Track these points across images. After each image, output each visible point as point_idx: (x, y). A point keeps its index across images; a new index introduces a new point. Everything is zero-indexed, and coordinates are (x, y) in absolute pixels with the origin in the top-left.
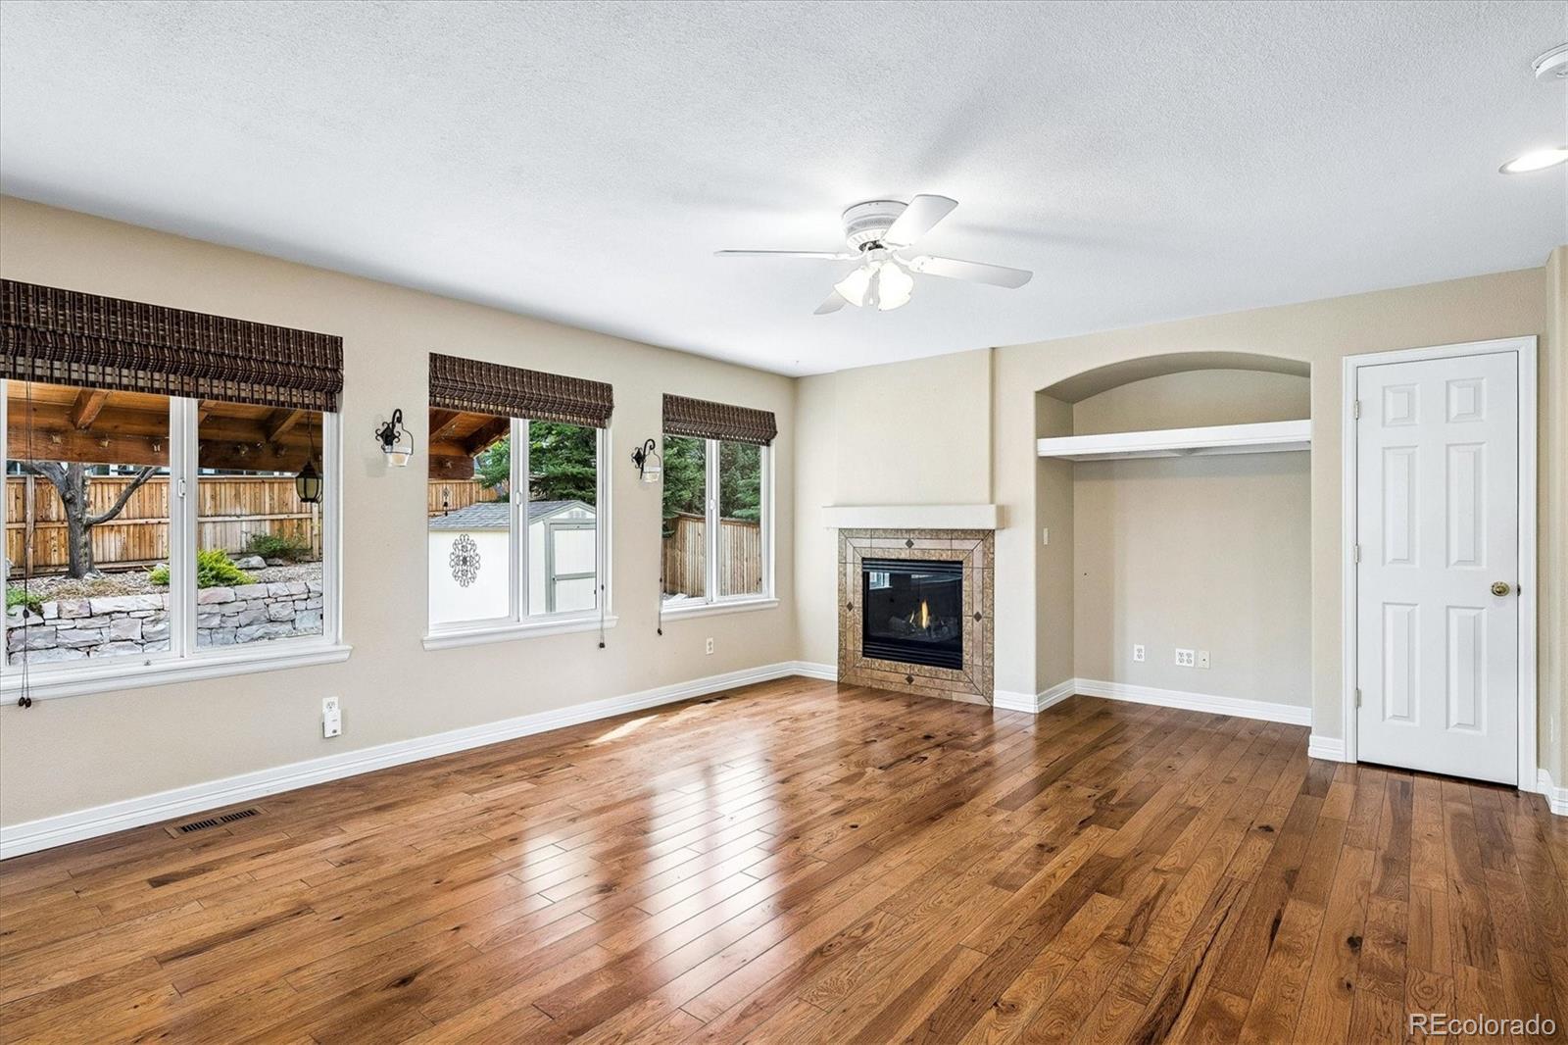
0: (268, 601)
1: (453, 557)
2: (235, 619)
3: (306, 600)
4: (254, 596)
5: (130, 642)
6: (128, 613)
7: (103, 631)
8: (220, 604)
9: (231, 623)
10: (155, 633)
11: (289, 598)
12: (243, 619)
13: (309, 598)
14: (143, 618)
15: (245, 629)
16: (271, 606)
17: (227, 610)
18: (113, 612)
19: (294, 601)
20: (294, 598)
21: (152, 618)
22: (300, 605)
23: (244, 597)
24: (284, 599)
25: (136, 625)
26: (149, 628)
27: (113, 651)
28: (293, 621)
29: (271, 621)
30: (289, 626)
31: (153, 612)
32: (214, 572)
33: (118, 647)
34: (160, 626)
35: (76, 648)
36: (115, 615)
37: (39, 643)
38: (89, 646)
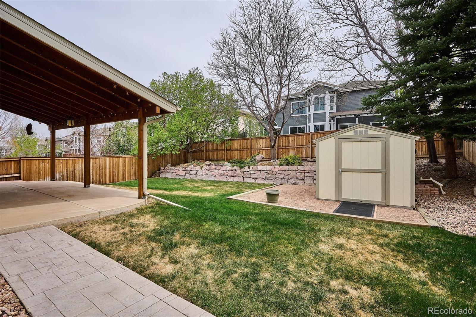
0: (297, 172)
2: (288, 176)
3: (308, 173)
8: (284, 171)
9: (286, 177)
11: (304, 172)
12: (290, 177)
15: (290, 180)
17: (286, 173)
19: (305, 173)
20: (305, 172)
22: (306, 175)
24: (301, 171)
28: (304, 179)
29: (297, 179)
30: (303, 181)
31: (269, 171)
33: (261, 180)
34: (269, 176)
35: (253, 179)
36: (261, 171)
37: (248, 176)
38: (256, 179)
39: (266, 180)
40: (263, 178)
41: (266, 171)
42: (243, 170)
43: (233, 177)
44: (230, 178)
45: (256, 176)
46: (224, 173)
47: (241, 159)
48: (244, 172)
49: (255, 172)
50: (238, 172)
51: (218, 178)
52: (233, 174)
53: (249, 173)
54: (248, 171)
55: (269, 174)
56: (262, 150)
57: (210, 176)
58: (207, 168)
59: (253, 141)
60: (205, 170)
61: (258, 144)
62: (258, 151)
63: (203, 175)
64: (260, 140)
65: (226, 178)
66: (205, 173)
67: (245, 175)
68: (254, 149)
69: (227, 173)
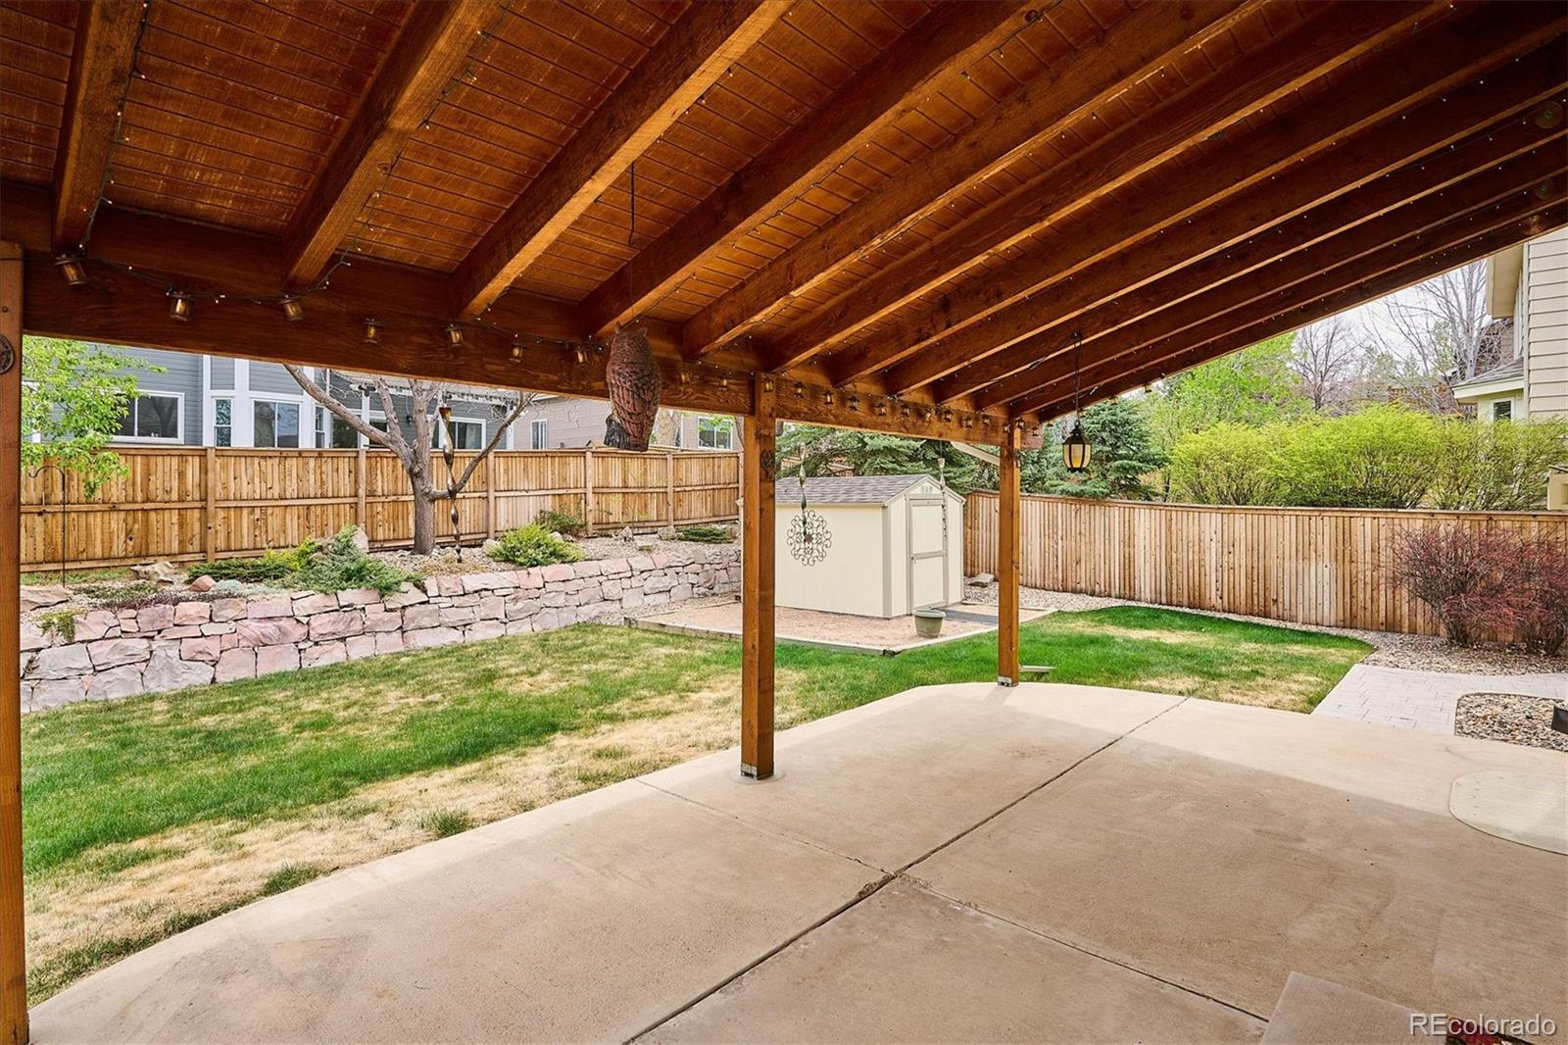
1: (791, 534)
3: (630, 578)
4: (590, 574)
5: (495, 621)
6: (493, 591)
7: (476, 609)
8: (563, 581)
10: (515, 612)
13: (633, 576)
14: (504, 596)
16: (604, 583)
18: (481, 590)
21: (513, 596)
23: (582, 576)
25: (501, 603)
26: (510, 607)
27: (483, 630)
29: (605, 600)
31: (512, 590)
32: (551, 549)
33: (487, 626)
34: (520, 605)
35: (455, 628)
36: (484, 593)
37: (426, 622)
38: (465, 626)
39: (505, 623)
40: (497, 619)
41: (504, 592)
42: (395, 601)
43: (343, 639)
44: (326, 648)
45: (465, 614)
46: (283, 633)
48: (404, 607)
49: (456, 601)
50: (375, 612)
52: (341, 627)
53: (430, 607)
54: (421, 603)
55: (516, 600)
56: (277, 510)
57: (171, 668)
58: (130, 626)
59: (224, 468)
60: (116, 637)
61: (257, 480)
62: (257, 511)
63: (98, 668)
64: (269, 461)
65: (300, 650)
66: (116, 659)
67: (413, 619)
68: (234, 504)
69: (304, 630)
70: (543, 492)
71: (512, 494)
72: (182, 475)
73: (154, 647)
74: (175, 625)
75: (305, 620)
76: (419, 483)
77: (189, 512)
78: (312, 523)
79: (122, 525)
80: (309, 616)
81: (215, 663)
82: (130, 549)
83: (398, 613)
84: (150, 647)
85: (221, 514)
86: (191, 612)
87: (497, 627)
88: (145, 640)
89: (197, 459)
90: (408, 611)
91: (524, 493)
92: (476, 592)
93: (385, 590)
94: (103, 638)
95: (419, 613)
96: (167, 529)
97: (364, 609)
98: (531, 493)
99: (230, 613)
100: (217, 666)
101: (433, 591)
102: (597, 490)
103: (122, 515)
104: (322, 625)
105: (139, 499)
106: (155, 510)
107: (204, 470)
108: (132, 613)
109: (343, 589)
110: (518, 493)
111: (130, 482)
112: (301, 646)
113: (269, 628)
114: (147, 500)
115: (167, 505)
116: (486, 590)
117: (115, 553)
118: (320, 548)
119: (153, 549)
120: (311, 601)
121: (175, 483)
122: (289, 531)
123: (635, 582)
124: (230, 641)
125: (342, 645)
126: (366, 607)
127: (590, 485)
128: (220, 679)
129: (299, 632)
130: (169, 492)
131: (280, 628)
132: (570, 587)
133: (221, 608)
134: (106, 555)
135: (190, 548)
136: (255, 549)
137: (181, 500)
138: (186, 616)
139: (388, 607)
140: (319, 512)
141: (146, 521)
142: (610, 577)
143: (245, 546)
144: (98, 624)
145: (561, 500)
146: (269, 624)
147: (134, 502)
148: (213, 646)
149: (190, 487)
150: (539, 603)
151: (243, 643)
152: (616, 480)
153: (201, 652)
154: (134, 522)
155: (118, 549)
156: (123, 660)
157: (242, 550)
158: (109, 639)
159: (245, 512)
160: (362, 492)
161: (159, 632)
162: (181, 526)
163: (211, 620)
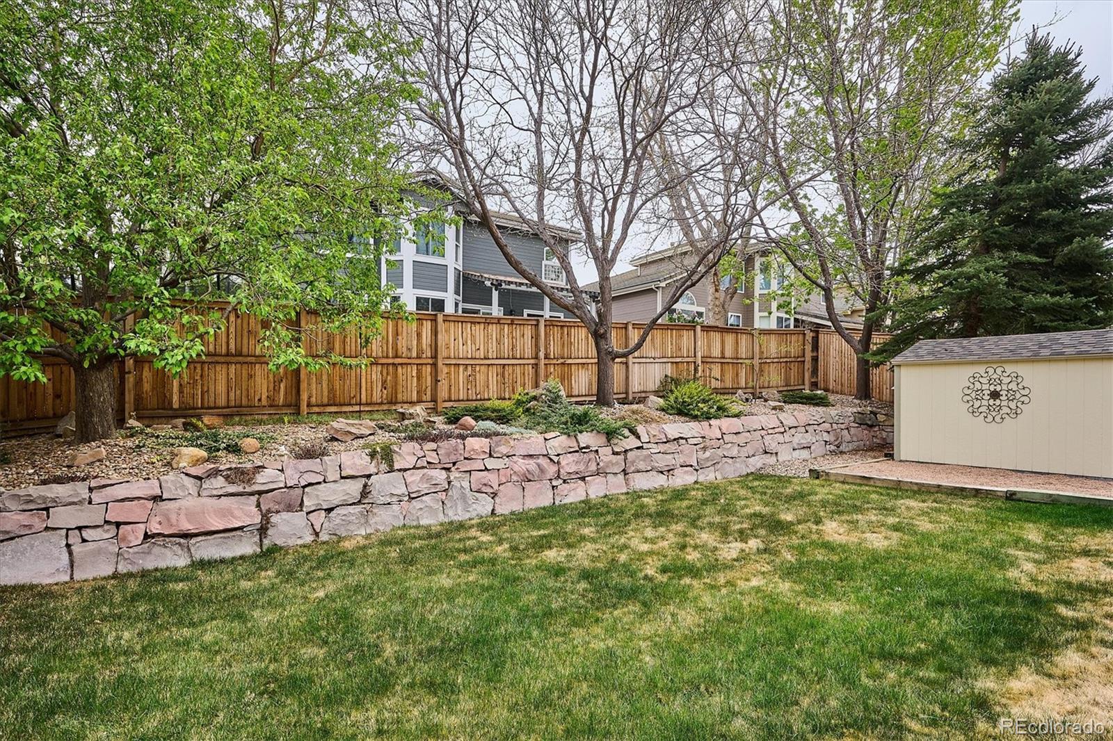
0: (763, 433)
3: (783, 433)
4: (754, 428)
5: (690, 468)
6: (687, 440)
7: (676, 456)
8: (736, 433)
9: (743, 453)
10: (704, 460)
11: (774, 431)
12: (750, 449)
13: (785, 431)
14: (695, 445)
16: (765, 437)
18: (679, 439)
19: (776, 434)
21: (702, 446)
22: (780, 438)
23: (747, 429)
25: (693, 451)
26: (700, 455)
27: (682, 476)
28: (777, 453)
31: (700, 440)
33: (686, 472)
34: (708, 454)
35: (662, 472)
36: (681, 441)
37: (642, 466)
38: (669, 471)
39: (697, 470)
40: (691, 466)
41: (695, 441)
42: (619, 445)
43: (583, 479)
44: (572, 485)
45: (667, 461)
46: (542, 470)
47: (390, 403)
48: (626, 451)
49: (662, 448)
50: (606, 454)
51: (512, 499)
52: (582, 467)
53: (645, 452)
54: (638, 448)
55: (704, 449)
56: (483, 367)
57: (463, 497)
58: (432, 457)
59: (447, 331)
60: (423, 467)
61: (469, 342)
62: (469, 368)
63: (412, 495)
64: (477, 326)
65: (553, 487)
66: (424, 488)
67: (633, 462)
68: (453, 362)
69: (555, 468)
70: (665, 360)
71: (644, 360)
72: (419, 335)
73: (452, 478)
74: (465, 458)
75: (556, 459)
76: (602, 342)
77: (424, 367)
78: (506, 380)
79: (379, 376)
80: (558, 455)
81: (494, 495)
82: (384, 396)
83: (622, 457)
84: (448, 477)
85: (445, 370)
86: (476, 447)
87: (692, 474)
88: (444, 471)
89: (429, 323)
90: (629, 454)
91: (652, 360)
92: (675, 440)
93: (610, 434)
94: (414, 468)
95: (638, 457)
96: (409, 380)
97: (597, 451)
98: (657, 360)
99: (504, 449)
100: (496, 498)
101: (645, 438)
102: (704, 360)
103: (379, 368)
104: (569, 464)
105: (391, 355)
106: (401, 364)
107: (435, 332)
108: (433, 445)
109: (581, 432)
110: (648, 360)
111: (385, 341)
112: (554, 483)
113: (531, 465)
114: (396, 356)
115: (409, 361)
116: (682, 438)
117: (374, 400)
118: (535, 398)
119: (400, 397)
120: (558, 442)
121: (415, 342)
122: (491, 387)
123: (787, 437)
124: (505, 476)
125: (583, 483)
126: (600, 449)
127: (699, 355)
128: (499, 511)
129: (552, 470)
130: (409, 350)
131: (539, 465)
132: (741, 439)
133: (498, 445)
134: (369, 401)
135: (424, 399)
136: (468, 400)
137: (418, 357)
138: (473, 450)
139: (616, 449)
140: (511, 371)
141: (396, 375)
142: (770, 431)
143: (461, 398)
144: (409, 454)
145: (677, 367)
146: (531, 461)
147: (387, 357)
148: (493, 479)
149: (424, 347)
150: (720, 452)
151: (515, 478)
152: (716, 352)
153: (485, 485)
154: (387, 374)
155: (376, 397)
156: (429, 488)
157: (459, 401)
158: (418, 468)
159: (461, 368)
160: (542, 355)
161: (454, 464)
162: (419, 378)
163: (491, 456)
